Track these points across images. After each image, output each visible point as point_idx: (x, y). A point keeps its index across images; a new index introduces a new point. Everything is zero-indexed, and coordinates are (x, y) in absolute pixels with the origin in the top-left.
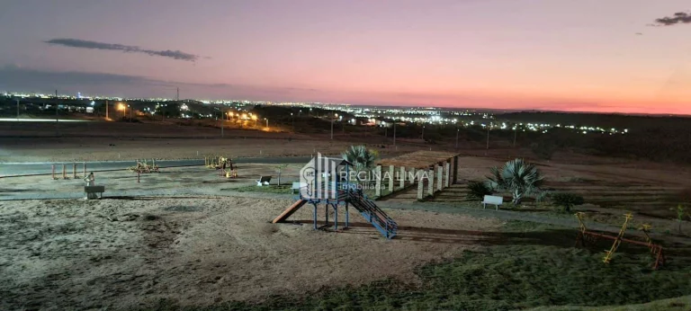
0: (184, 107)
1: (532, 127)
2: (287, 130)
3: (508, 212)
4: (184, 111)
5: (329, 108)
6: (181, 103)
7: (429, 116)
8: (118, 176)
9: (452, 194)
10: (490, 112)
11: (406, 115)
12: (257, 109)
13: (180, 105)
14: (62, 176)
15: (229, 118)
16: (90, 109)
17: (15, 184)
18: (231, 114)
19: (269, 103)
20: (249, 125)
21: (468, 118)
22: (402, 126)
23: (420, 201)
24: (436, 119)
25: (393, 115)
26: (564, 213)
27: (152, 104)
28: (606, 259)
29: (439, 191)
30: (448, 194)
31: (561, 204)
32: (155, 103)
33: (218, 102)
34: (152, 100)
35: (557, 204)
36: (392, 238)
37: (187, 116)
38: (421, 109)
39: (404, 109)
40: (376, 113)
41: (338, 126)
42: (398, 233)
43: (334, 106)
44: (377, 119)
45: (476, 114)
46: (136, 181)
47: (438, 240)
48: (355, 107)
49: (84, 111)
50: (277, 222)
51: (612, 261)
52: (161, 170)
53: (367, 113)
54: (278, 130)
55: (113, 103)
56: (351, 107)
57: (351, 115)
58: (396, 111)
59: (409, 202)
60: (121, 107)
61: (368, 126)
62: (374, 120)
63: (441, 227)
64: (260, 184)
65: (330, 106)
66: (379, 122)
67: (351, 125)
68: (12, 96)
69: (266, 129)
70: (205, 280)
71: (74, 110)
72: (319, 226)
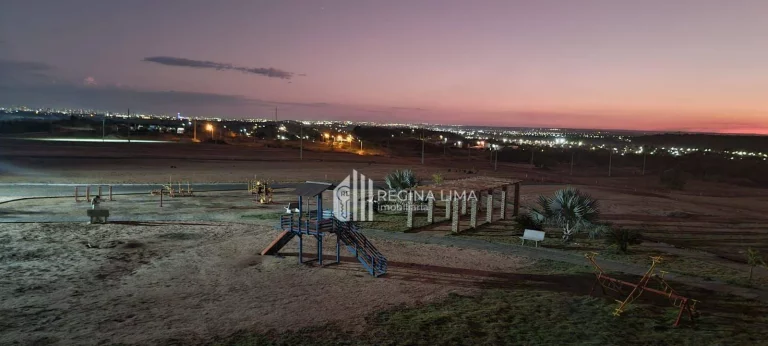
0: (283, 128)
1: (675, 152)
2: (382, 153)
3: (549, 250)
4: (282, 133)
5: (438, 130)
6: (279, 124)
7: (551, 138)
8: (146, 199)
9: (503, 227)
10: (626, 134)
11: (525, 138)
12: (357, 131)
13: (279, 126)
14: (85, 199)
15: (325, 140)
16: (180, 130)
17: (31, 206)
18: (327, 136)
19: (373, 124)
20: (343, 147)
21: (599, 142)
22: (514, 150)
23: (454, 234)
24: (561, 141)
25: (510, 137)
26: (618, 253)
27: (249, 125)
28: (617, 311)
29: (488, 223)
30: (497, 227)
31: (614, 242)
32: (253, 124)
33: (319, 123)
34: (251, 121)
35: (610, 242)
36: (378, 277)
37: (283, 138)
38: (543, 130)
39: (525, 129)
40: (492, 135)
41: (441, 148)
42: (390, 270)
43: (444, 127)
44: (487, 141)
45: (610, 137)
46: (158, 206)
47: (433, 281)
48: (467, 128)
49: (174, 133)
50: (266, 254)
51: (624, 315)
52: (197, 194)
53: (481, 134)
54: (371, 153)
55: (201, 124)
56: (463, 128)
57: (459, 137)
58: (514, 133)
59: (443, 235)
60: (209, 128)
61: (476, 149)
62: (483, 143)
63: (453, 265)
64: (289, 211)
65: (439, 127)
66: (489, 145)
67: (456, 148)
68: (114, 117)
69: (360, 152)
70: (113, 318)
71: (165, 131)
72: (305, 259)
